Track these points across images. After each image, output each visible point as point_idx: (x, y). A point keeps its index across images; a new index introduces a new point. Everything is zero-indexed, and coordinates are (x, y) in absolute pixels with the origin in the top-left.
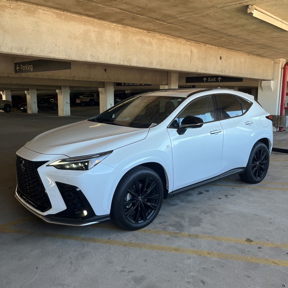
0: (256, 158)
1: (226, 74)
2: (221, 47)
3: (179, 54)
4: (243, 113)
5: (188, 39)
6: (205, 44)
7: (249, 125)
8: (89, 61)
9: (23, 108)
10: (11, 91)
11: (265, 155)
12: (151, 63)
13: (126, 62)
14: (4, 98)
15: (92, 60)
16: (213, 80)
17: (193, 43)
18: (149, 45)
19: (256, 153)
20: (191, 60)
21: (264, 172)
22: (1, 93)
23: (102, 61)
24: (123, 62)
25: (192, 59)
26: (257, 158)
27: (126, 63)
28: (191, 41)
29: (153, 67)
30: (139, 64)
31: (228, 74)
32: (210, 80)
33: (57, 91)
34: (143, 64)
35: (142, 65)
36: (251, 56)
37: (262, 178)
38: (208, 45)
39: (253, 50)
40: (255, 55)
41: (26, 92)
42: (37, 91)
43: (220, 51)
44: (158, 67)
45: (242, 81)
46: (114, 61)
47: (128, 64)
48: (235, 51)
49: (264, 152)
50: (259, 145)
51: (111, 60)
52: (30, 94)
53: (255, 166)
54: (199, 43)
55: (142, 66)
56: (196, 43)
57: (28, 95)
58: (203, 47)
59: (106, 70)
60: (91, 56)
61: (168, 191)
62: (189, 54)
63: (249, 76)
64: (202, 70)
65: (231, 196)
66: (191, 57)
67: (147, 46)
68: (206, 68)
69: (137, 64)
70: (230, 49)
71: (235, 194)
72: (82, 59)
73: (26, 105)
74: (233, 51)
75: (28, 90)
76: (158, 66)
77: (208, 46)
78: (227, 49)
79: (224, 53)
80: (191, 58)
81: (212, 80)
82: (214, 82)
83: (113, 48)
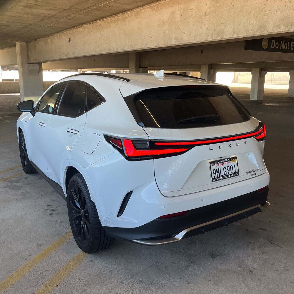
15: (176, 44)
30: (237, 34)
46: (199, 39)
60: (175, 39)
72: (168, 44)
83: (199, 22)
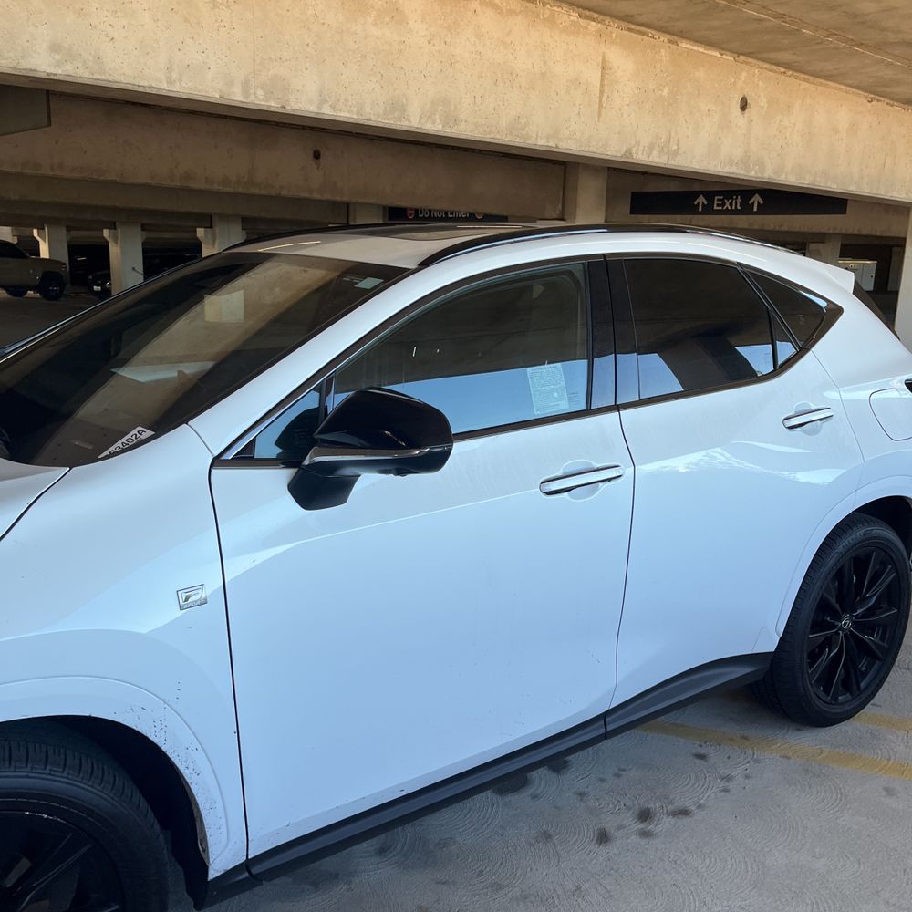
0: (833, 601)
1: (766, 175)
2: (749, 55)
3: (543, 75)
4: (780, 362)
5: (589, 10)
6: (671, 38)
7: (805, 432)
8: (44, 75)
9: (99, 288)
10: (69, 229)
11: (888, 577)
12: (398, 106)
13: (260, 93)
14: (44, 252)
16: (731, 204)
17: (615, 29)
18: (387, 19)
19: (839, 575)
20: (601, 105)
21: (877, 662)
22: (35, 232)
23: (122, 79)
24: (246, 92)
25: (604, 99)
26: (840, 599)
27: (260, 99)
28: (608, 20)
29: (406, 123)
30: (333, 107)
31: (774, 176)
32: (718, 205)
33: (200, 232)
34: (355, 109)
35: (349, 112)
36: (881, 105)
37: (864, 696)
38: (685, 45)
39: (888, 74)
40: (897, 100)
41: (106, 233)
42: (143, 230)
43: (744, 74)
44: (434, 126)
45: (845, 213)
47: (273, 104)
48: (811, 78)
49: (884, 565)
50: (858, 533)
51: (174, 76)
52: (119, 242)
53: (828, 642)
54: (643, 29)
55: (348, 115)
56: (630, 30)
57: (114, 244)
58: (663, 50)
59: (317, 155)
60: (55, 48)
61: (204, 868)
62: (593, 76)
63: (866, 190)
64: (655, 153)
65: (671, 820)
66: (602, 92)
67: (375, 24)
68: (675, 147)
69: (319, 107)
70: (788, 66)
71: (700, 807)
73: (108, 277)
74: (802, 76)
75: (112, 226)
76: (434, 122)
77: (688, 46)
78: (774, 67)
79: (760, 83)
80: (601, 98)
81: (727, 205)
82: (736, 212)
83: (186, 20)
